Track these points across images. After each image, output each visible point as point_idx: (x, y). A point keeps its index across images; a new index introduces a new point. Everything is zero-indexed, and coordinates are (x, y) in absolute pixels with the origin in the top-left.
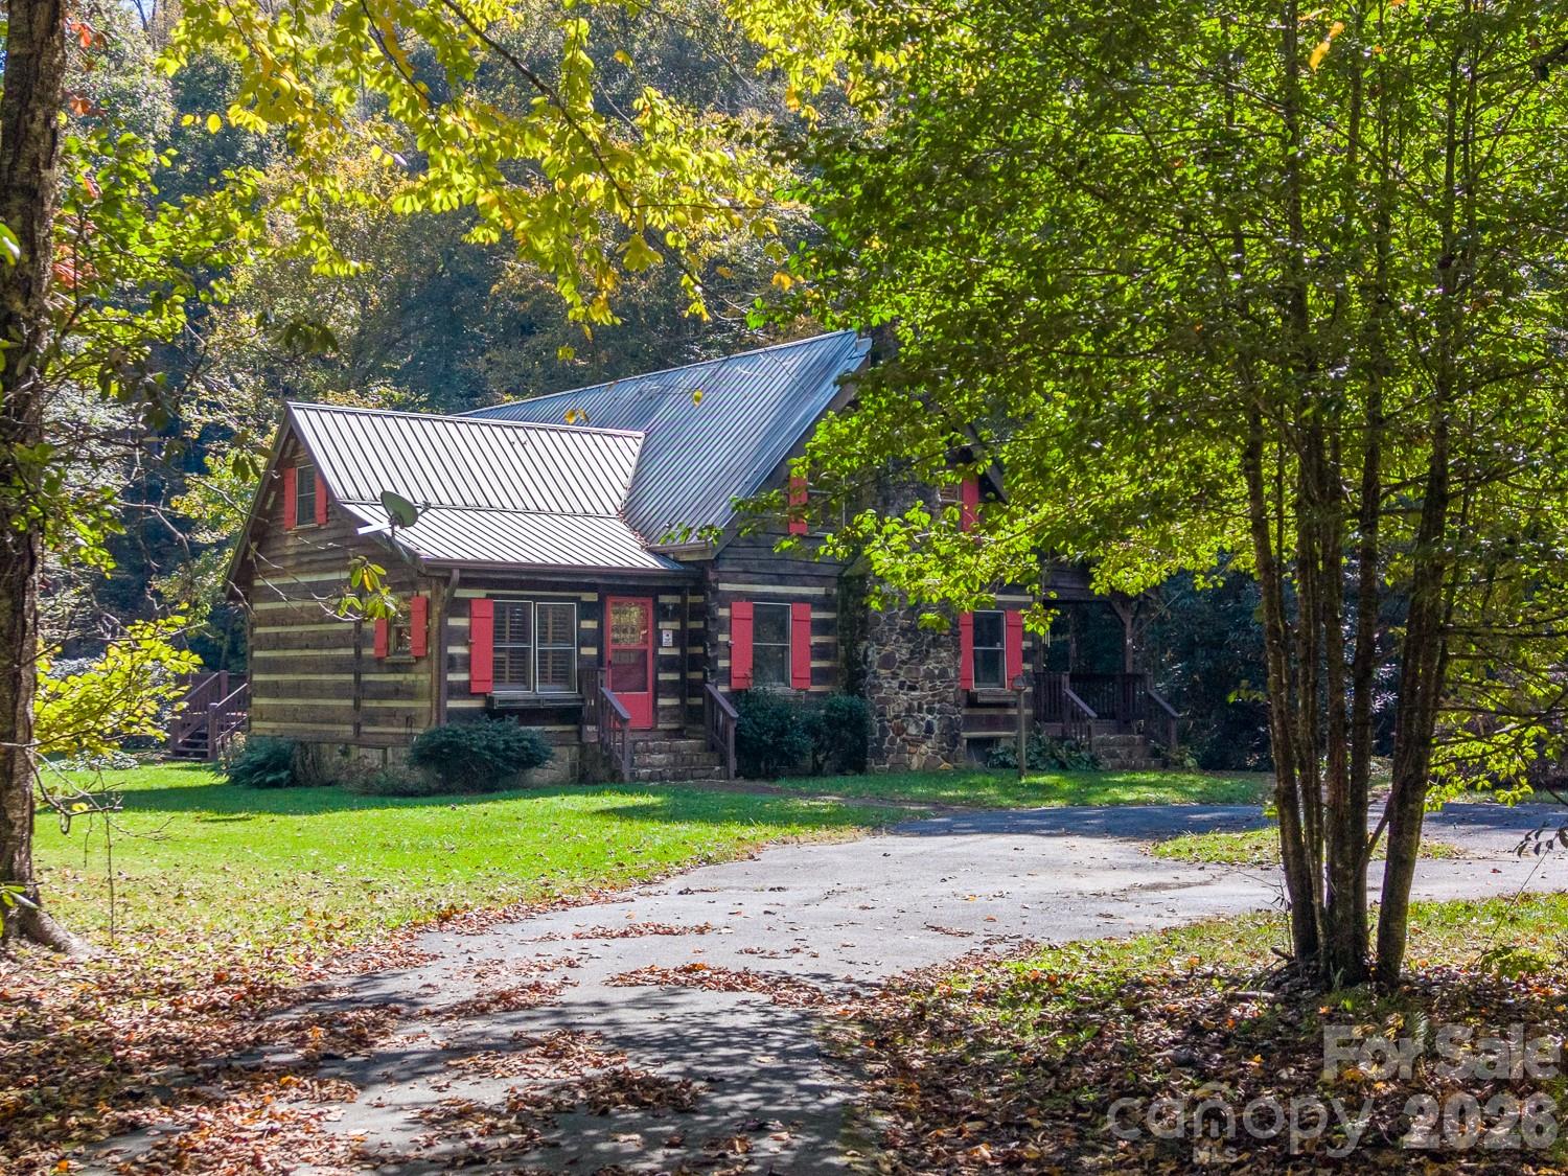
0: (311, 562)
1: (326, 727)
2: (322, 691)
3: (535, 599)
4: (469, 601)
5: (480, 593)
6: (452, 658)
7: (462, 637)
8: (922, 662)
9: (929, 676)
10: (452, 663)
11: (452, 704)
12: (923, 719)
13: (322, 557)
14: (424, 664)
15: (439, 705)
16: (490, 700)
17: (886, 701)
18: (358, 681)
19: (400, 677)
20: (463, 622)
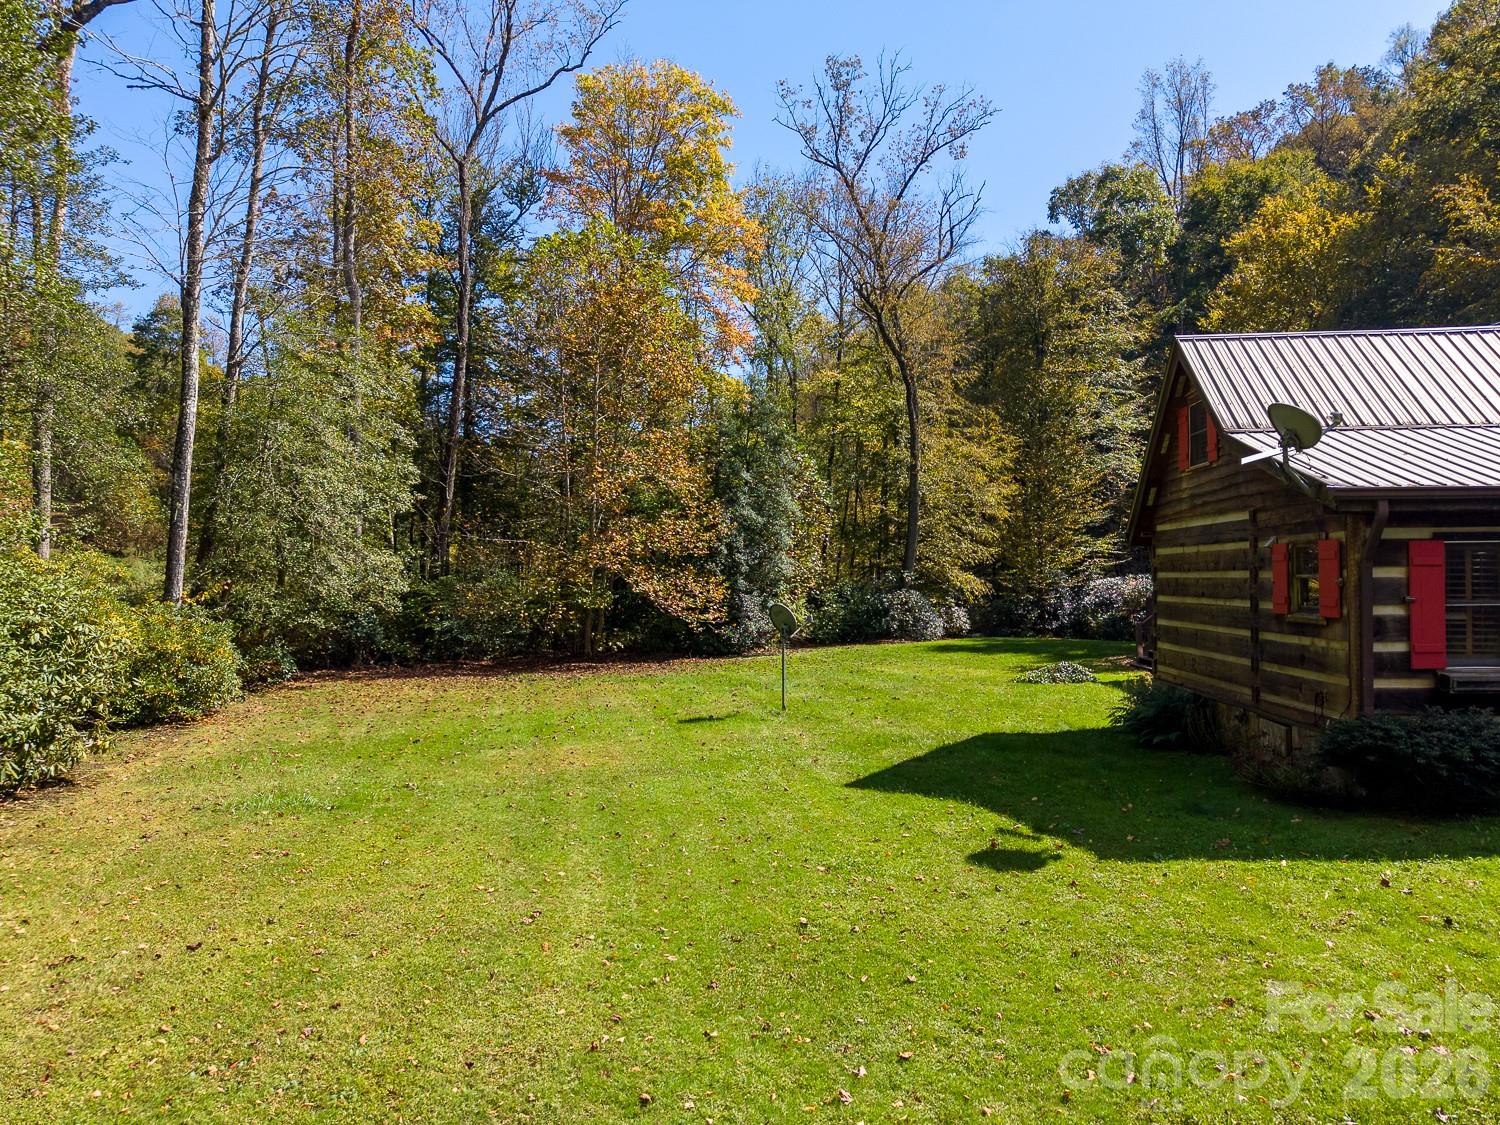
0: (1204, 504)
1: (1223, 685)
2: (1218, 644)
4: (1404, 545)
5: (1425, 533)
6: (1380, 621)
7: (1395, 593)
10: (1381, 630)
11: (1380, 684)
13: (1214, 498)
14: (1338, 628)
15: (1362, 686)
16: (1443, 681)
18: (1255, 638)
19: (1306, 641)
20: (1396, 573)
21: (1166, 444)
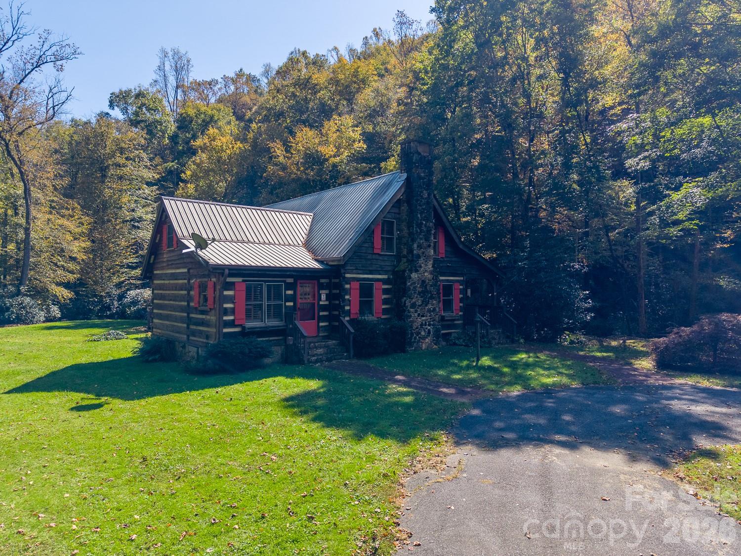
0: (172, 264)
1: (177, 335)
2: (176, 319)
3: (265, 282)
4: (233, 283)
5: (239, 280)
6: (226, 309)
7: (230, 299)
8: (426, 306)
9: (429, 311)
10: (226, 312)
11: (225, 330)
12: (427, 328)
13: (175, 262)
14: (213, 312)
15: (219, 331)
16: (244, 328)
17: (413, 322)
18: (188, 316)
19: (204, 317)
20: (231, 293)
21: (158, 238)
